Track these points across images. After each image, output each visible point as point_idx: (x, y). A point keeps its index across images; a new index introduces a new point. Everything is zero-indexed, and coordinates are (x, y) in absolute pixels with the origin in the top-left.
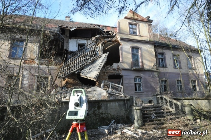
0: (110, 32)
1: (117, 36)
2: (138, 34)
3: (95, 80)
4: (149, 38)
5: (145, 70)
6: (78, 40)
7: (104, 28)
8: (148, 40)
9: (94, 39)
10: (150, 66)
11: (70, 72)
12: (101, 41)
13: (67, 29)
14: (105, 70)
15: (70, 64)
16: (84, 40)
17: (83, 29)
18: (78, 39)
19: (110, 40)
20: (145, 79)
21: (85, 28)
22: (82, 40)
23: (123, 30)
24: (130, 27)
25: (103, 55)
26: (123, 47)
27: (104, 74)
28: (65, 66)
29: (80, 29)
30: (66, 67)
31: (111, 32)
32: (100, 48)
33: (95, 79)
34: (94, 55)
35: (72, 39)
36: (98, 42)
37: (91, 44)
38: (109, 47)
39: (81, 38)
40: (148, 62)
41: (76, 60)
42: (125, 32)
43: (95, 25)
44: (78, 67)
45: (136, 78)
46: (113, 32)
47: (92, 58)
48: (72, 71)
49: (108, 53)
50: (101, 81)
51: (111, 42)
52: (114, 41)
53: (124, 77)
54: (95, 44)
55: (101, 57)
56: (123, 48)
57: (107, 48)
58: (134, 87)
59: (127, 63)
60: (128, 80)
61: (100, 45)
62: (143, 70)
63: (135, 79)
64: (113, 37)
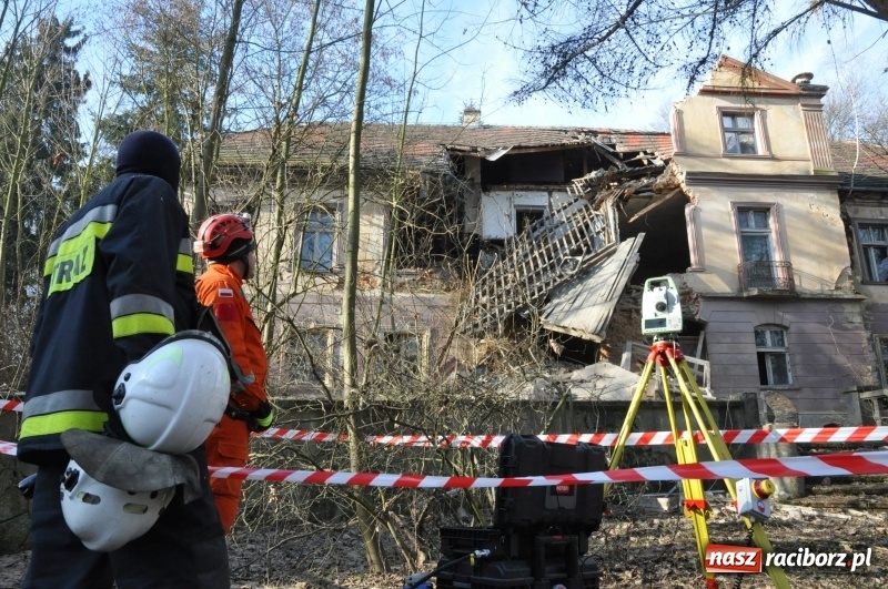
0: (642, 155)
1: (674, 168)
2: (761, 150)
3: (598, 340)
4: (811, 163)
5: (803, 296)
6: (516, 193)
7: (614, 141)
8: (808, 171)
9: (579, 186)
10: (821, 281)
11: (501, 311)
12: (609, 192)
13: (477, 158)
14: (631, 301)
15: (499, 284)
16: (539, 193)
17: (532, 151)
18: (516, 190)
19: (646, 186)
20: (801, 333)
21: (541, 147)
22: (530, 194)
23: (696, 144)
24: (726, 126)
25: (624, 243)
26: (700, 210)
27: (630, 318)
28: (480, 293)
29: (523, 151)
30: (484, 294)
31: (645, 153)
32: (607, 218)
33: (598, 335)
34: (586, 245)
35: (492, 194)
36: (598, 197)
37: (570, 204)
38: (641, 213)
39: (525, 186)
40: (814, 264)
41: (521, 270)
42: (707, 147)
43: (579, 133)
44: (528, 293)
45: (763, 332)
46: (653, 154)
47: (580, 259)
48: (509, 307)
49: (641, 236)
50: (620, 344)
51: (649, 194)
52: (662, 187)
53: (711, 327)
54: (586, 206)
55: (614, 252)
56: (702, 214)
57: (636, 217)
58: (757, 367)
59: (721, 273)
60: (729, 340)
61: (608, 208)
62: (790, 297)
63: (759, 334)
64: (659, 171)
